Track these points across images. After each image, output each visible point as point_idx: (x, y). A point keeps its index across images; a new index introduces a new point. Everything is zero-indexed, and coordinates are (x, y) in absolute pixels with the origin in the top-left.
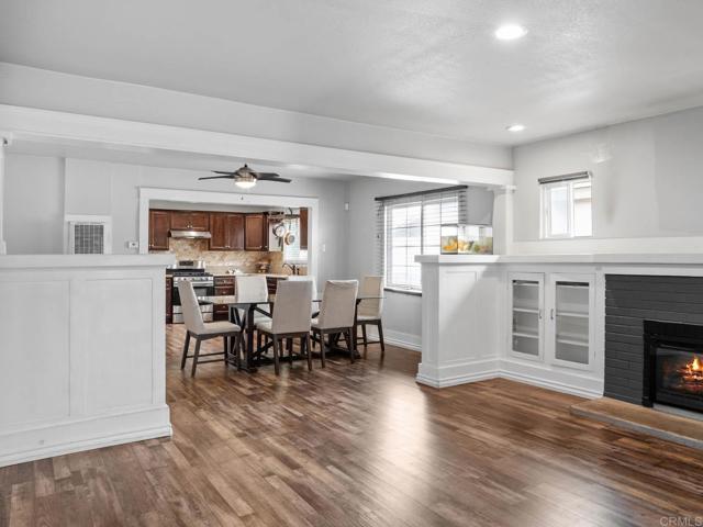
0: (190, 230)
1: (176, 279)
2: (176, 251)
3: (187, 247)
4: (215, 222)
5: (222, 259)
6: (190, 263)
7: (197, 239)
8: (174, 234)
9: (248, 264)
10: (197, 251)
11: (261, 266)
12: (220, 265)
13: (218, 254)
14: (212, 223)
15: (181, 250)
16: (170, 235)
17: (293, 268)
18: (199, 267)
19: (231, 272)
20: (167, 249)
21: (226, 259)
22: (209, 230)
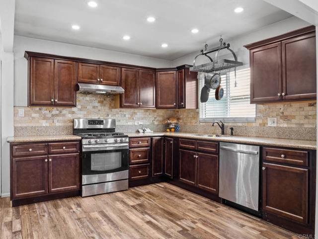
0: (100, 83)
1: (84, 142)
2: (83, 108)
3: (97, 104)
4: (127, 76)
5: (132, 118)
6: (101, 122)
7: (108, 94)
8: (82, 87)
9: (156, 123)
10: (107, 108)
11: (171, 124)
12: (130, 123)
13: (127, 112)
14: (123, 77)
15: (90, 107)
16: (77, 88)
17: (222, 127)
18: (109, 127)
19: (141, 131)
20: (75, 106)
21: (136, 117)
22: (120, 85)
